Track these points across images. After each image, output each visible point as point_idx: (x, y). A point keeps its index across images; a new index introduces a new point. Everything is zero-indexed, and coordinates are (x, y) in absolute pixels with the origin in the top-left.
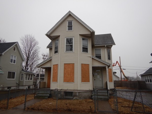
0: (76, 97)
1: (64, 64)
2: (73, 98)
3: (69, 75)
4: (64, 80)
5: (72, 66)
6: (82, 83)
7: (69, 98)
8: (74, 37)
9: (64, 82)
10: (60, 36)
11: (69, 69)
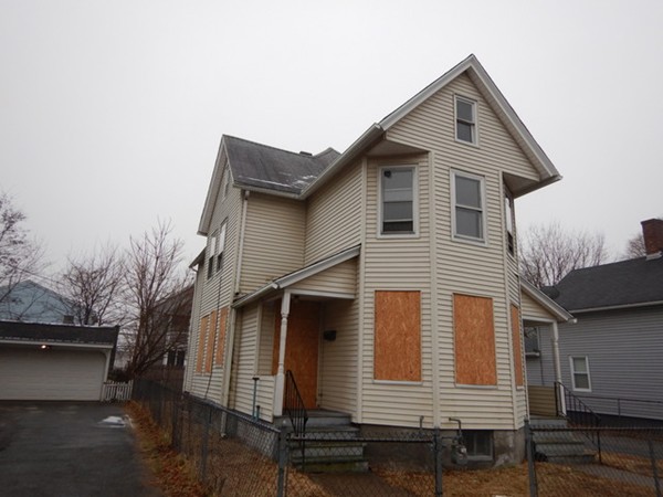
0: (507, 457)
1: (451, 294)
2: (495, 458)
5: (483, 309)
7: (481, 461)
8: (483, 179)
9: (457, 381)
10: (427, 152)
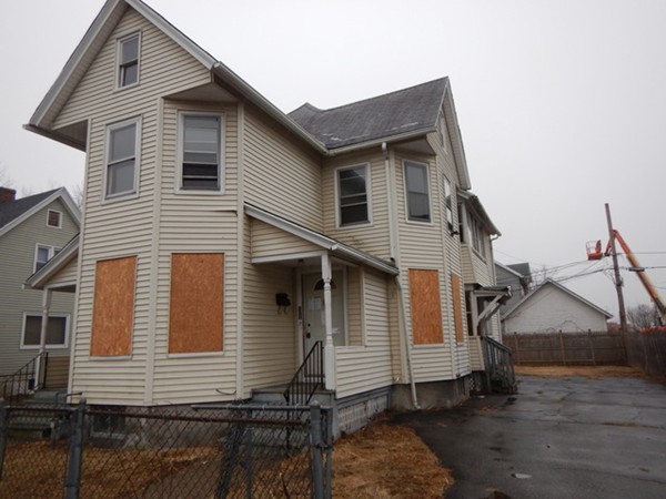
1: (95, 262)
2: (127, 439)
3: (114, 321)
4: (92, 345)
5: (126, 270)
6: (171, 355)
8: (140, 118)
9: (91, 355)
10: (86, 121)
11: (115, 286)
